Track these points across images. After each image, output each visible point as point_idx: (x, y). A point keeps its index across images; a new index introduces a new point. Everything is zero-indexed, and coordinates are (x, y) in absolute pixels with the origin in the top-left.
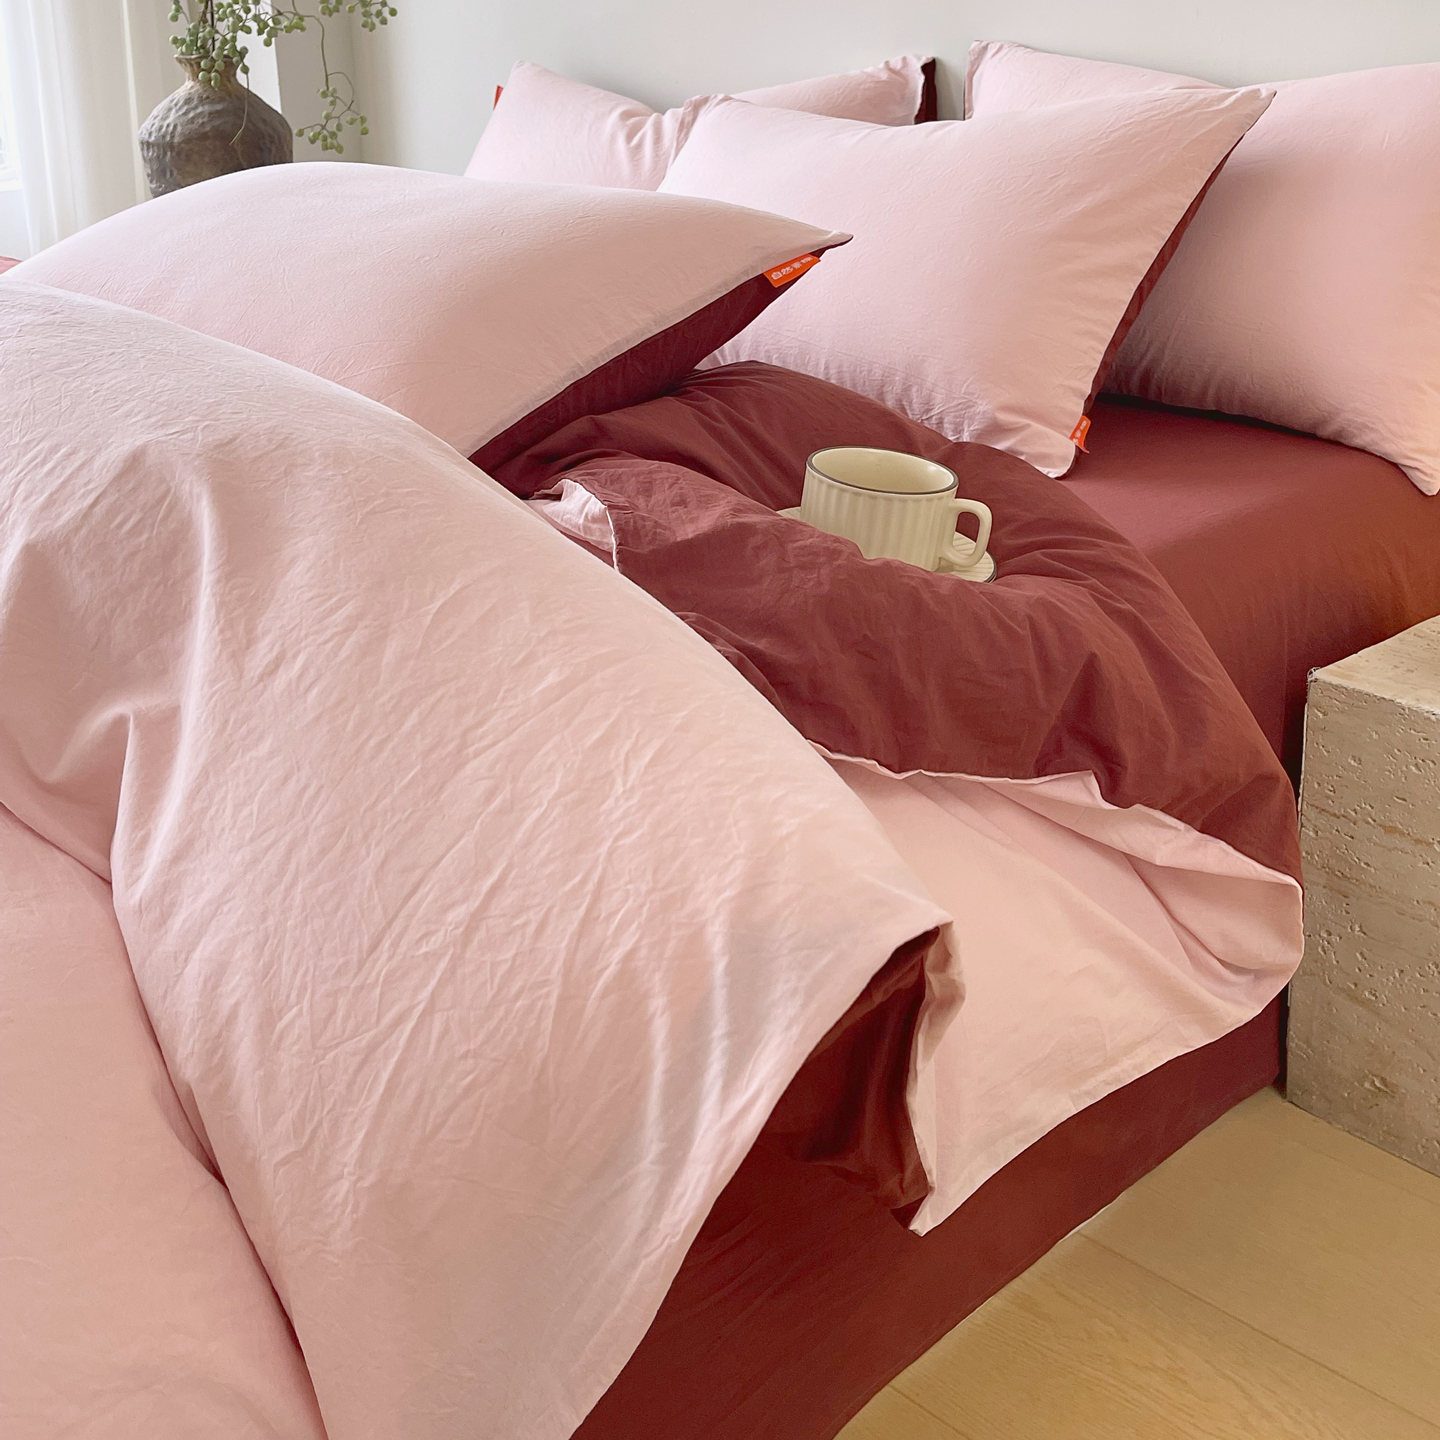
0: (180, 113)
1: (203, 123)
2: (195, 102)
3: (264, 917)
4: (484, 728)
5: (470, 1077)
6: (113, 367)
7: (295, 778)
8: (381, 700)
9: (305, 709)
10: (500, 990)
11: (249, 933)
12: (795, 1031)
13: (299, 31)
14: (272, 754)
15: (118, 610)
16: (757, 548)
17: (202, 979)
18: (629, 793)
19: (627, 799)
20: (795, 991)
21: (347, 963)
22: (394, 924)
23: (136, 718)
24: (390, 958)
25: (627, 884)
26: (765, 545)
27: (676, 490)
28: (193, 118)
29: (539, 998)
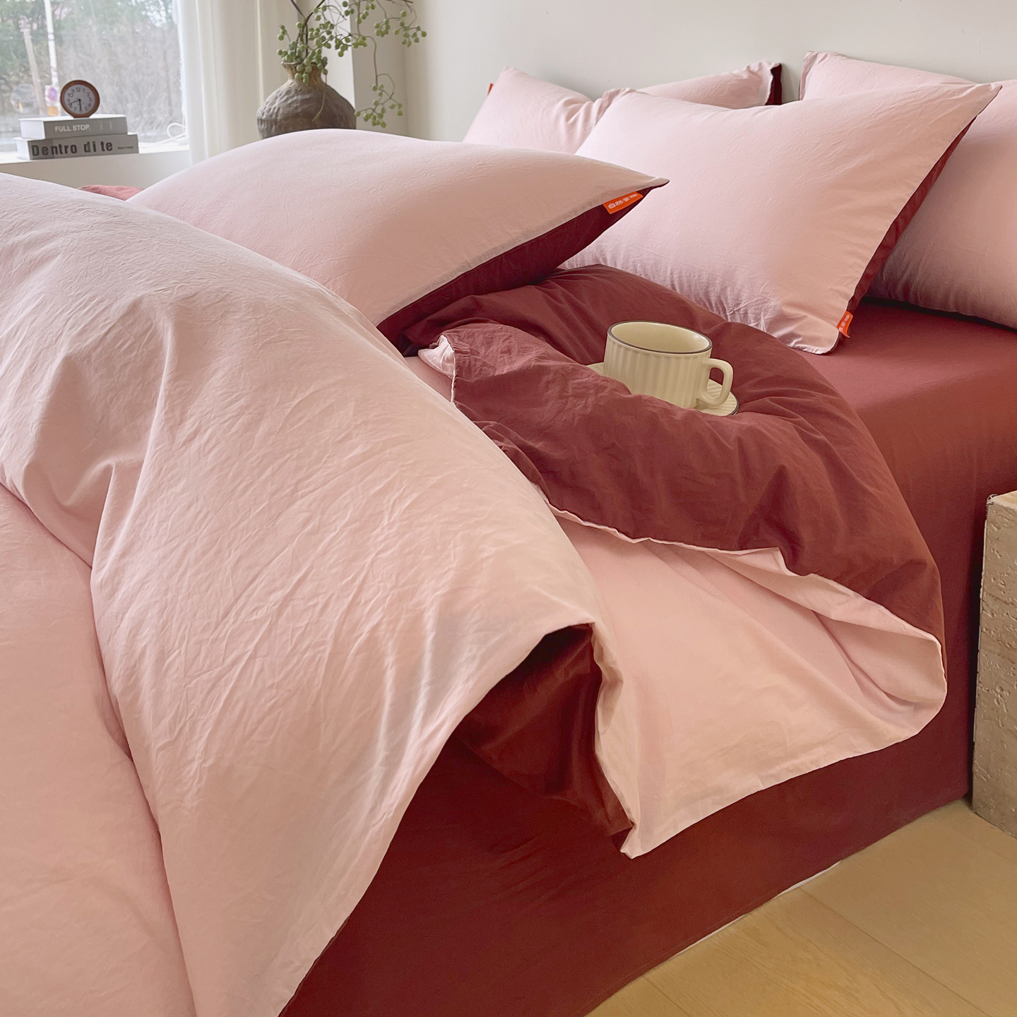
0: (283, 100)
1: (297, 107)
2: (293, 93)
3: (166, 594)
4: (310, 480)
5: (274, 701)
6: (138, 249)
7: (194, 506)
8: (251, 460)
9: (206, 463)
10: (296, 645)
11: (156, 602)
12: (471, 683)
13: (362, 47)
14: (183, 491)
15: (115, 400)
16: (548, 382)
17: (129, 629)
18: (390, 526)
19: (389, 529)
20: (474, 657)
21: (209, 624)
22: (239, 601)
23: (117, 466)
24: (234, 623)
25: (379, 582)
26: (553, 381)
27: (507, 343)
28: (290, 103)
29: (319, 652)
